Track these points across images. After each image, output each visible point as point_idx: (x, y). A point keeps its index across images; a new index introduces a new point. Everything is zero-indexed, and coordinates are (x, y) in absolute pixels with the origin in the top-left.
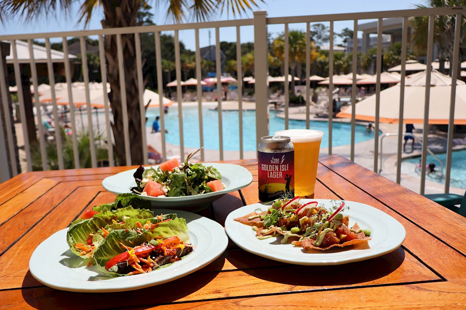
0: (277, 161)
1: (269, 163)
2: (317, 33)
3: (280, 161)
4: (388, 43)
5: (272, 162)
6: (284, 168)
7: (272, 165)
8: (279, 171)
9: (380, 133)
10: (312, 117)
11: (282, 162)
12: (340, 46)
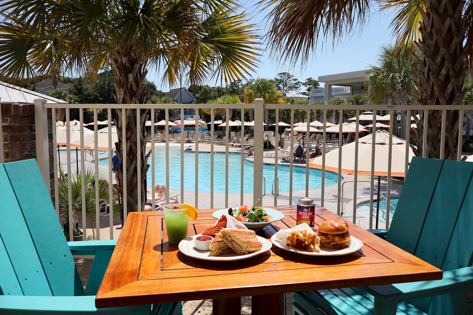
0: (306, 210)
1: (303, 211)
2: (283, 82)
3: (308, 210)
4: (348, 94)
5: (304, 211)
6: (310, 214)
7: (304, 212)
8: (307, 215)
9: (342, 179)
10: (279, 162)
11: (309, 211)
12: (304, 94)
